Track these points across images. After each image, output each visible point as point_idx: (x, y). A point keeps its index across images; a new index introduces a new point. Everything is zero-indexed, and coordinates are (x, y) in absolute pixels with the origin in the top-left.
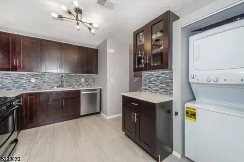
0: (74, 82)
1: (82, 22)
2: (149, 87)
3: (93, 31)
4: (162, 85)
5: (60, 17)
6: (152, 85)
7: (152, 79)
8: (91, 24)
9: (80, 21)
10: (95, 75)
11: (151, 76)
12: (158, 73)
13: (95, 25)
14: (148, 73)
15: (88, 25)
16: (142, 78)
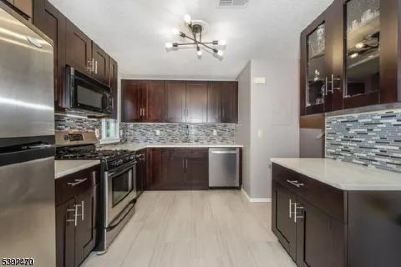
0: (203, 135)
1: (202, 44)
2: (343, 150)
3: (220, 53)
4: (385, 147)
5: (175, 45)
6: (352, 146)
7: (352, 131)
8: (215, 43)
9: (199, 43)
10: (233, 124)
11: (348, 125)
12: (372, 115)
13: (222, 43)
14: (342, 118)
15: (211, 45)
16: (326, 129)
